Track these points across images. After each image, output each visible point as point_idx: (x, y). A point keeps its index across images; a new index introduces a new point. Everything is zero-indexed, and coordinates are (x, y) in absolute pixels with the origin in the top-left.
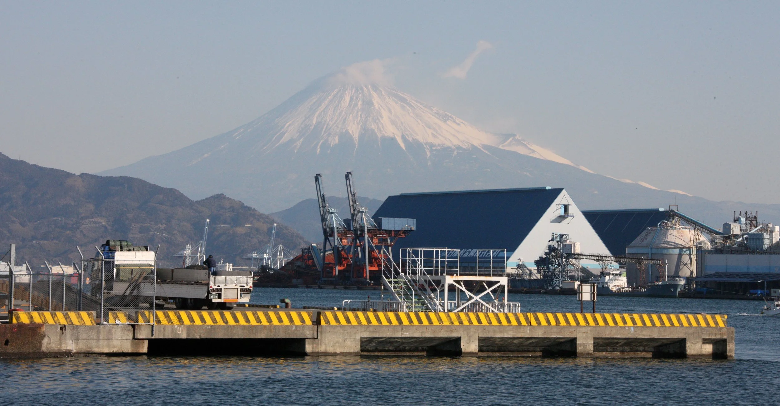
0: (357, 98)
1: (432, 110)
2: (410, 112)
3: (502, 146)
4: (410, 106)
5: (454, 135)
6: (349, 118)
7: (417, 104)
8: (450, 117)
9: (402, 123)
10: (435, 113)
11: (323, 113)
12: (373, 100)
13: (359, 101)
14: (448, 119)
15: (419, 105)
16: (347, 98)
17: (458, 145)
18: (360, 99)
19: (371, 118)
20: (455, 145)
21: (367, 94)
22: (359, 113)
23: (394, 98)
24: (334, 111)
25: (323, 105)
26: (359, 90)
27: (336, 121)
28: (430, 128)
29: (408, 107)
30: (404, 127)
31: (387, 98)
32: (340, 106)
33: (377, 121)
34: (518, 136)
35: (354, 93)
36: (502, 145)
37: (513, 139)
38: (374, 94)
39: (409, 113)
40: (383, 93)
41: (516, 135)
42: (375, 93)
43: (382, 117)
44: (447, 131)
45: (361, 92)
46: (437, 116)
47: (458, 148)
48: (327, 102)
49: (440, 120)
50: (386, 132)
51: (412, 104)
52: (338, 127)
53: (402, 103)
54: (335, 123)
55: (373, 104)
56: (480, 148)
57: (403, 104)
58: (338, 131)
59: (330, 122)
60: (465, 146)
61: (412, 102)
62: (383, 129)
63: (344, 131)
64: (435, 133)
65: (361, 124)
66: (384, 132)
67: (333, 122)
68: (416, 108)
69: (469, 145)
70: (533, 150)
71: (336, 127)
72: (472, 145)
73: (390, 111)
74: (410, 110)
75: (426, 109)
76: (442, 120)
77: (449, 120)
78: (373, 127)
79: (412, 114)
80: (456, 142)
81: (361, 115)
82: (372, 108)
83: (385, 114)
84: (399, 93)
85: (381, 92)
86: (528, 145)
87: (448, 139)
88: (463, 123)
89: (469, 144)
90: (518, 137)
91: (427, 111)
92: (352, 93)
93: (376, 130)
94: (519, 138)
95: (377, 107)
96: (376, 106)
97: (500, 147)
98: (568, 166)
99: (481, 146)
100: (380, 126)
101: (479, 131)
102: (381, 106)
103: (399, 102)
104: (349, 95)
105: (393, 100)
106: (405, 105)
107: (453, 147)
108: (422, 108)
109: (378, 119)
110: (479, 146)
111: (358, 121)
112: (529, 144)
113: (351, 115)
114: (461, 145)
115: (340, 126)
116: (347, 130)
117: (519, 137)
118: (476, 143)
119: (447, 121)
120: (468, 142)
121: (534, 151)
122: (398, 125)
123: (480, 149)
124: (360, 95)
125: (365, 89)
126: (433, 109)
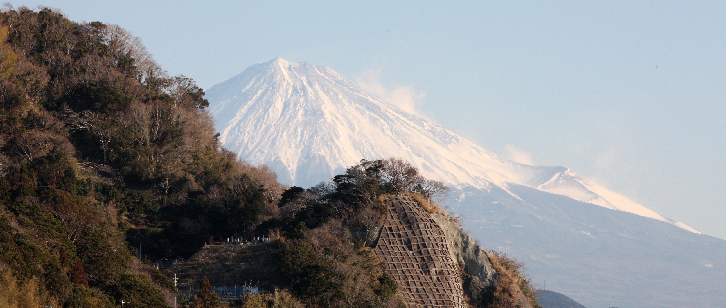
0: (295, 104)
1: (423, 126)
2: (385, 128)
3: (543, 187)
4: (386, 118)
5: (460, 168)
6: (281, 136)
7: (397, 115)
8: (454, 137)
9: (372, 147)
10: (429, 130)
11: (237, 128)
12: (323, 107)
13: (298, 109)
14: (450, 142)
15: (400, 116)
16: (279, 105)
17: (467, 184)
18: (300, 106)
19: (319, 137)
20: (462, 185)
21: (313, 98)
22: (299, 130)
23: (358, 105)
24: (256, 126)
25: (238, 116)
26: (300, 91)
27: (259, 143)
28: (419, 156)
29: (382, 121)
30: (376, 153)
31: (347, 104)
32: (266, 117)
33: (330, 143)
34: (569, 170)
35: (290, 96)
36: (542, 185)
37: (560, 176)
38: (325, 99)
39: (383, 130)
40: (340, 96)
41: (566, 169)
42: (326, 97)
43: (338, 138)
44: (449, 160)
45: (302, 94)
46: (431, 135)
47: (468, 189)
48: (244, 110)
49: (436, 141)
50: (344, 162)
51: (390, 116)
52: (263, 152)
53: (371, 114)
54: (256, 147)
55: (322, 114)
56: (505, 189)
57: (375, 115)
58: (262, 159)
59: (249, 144)
60: (480, 185)
61: (388, 112)
62: (340, 156)
63: (273, 159)
64: (427, 164)
65: (302, 147)
66: (341, 162)
67: (254, 144)
68: (396, 121)
69: (485, 184)
70: (597, 195)
71: (259, 153)
72: (492, 184)
73: (351, 126)
74: (386, 125)
75: (412, 124)
76: (441, 142)
77: (452, 143)
78: (322, 153)
79: (388, 132)
80: (463, 179)
81: (302, 132)
82: (322, 120)
83: (343, 131)
84: (368, 98)
85: (337, 96)
86: (586, 186)
87: (451, 174)
88: (475, 148)
89: (487, 184)
90: (568, 172)
91: (414, 128)
92: (287, 96)
93: (328, 159)
94: (571, 174)
95: (329, 120)
96: (328, 117)
97: (540, 188)
98: (657, 220)
99: (506, 185)
100: (335, 151)
101: (503, 162)
102: (337, 118)
103: (368, 112)
104: (282, 99)
105: (357, 108)
106: (377, 117)
107: (459, 188)
108: (405, 122)
109: (331, 139)
110: (504, 186)
111: (298, 142)
112: (588, 185)
113: (285, 133)
114: (472, 184)
115: (266, 151)
116: (277, 158)
117: (571, 172)
118: (498, 181)
119: (449, 145)
120: (484, 180)
121: (596, 197)
122: (365, 150)
123: (505, 192)
124: (302, 100)
125: (309, 90)
126: (425, 124)
